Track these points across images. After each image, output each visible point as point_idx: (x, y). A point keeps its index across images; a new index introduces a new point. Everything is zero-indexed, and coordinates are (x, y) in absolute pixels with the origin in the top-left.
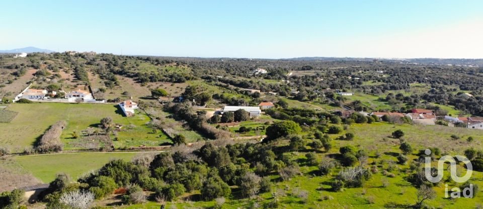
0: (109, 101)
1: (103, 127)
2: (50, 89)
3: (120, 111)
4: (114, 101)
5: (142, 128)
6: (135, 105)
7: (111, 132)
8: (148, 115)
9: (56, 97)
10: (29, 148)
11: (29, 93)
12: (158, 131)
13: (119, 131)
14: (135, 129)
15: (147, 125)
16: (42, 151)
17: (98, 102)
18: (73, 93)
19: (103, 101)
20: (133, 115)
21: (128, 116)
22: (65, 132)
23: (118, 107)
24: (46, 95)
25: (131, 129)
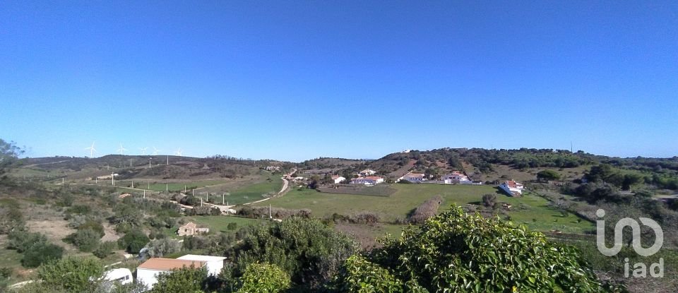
0: (487, 183)
1: (487, 205)
2: (428, 172)
3: (502, 191)
4: (493, 183)
5: (541, 209)
6: (520, 186)
7: (498, 209)
8: (544, 197)
9: (433, 179)
10: (402, 218)
11: (411, 176)
12: (571, 215)
13: (508, 210)
14: (530, 209)
15: (547, 206)
16: (416, 221)
17: (475, 183)
18: (450, 175)
19: (481, 183)
20: (522, 196)
21: (515, 196)
22: (443, 207)
23: (498, 188)
24: (424, 177)
25: (526, 209)
